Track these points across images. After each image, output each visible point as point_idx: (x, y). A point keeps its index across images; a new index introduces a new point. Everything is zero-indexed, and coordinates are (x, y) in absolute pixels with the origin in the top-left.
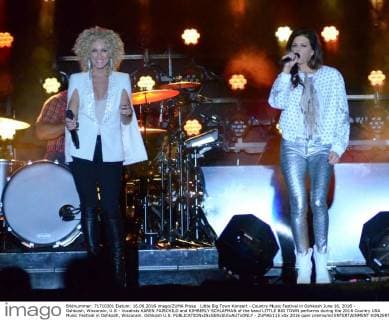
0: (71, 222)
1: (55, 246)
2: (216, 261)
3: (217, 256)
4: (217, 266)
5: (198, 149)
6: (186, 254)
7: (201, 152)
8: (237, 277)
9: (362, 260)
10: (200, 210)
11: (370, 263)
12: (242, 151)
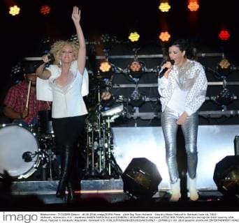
0: (30, 163)
1: (19, 178)
2: (122, 187)
3: (122, 184)
4: (122, 191)
5: (111, 117)
6: (103, 183)
7: (113, 118)
8: (136, 198)
9: (215, 187)
10: (112, 155)
11: (220, 189)
12: (139, 118)
